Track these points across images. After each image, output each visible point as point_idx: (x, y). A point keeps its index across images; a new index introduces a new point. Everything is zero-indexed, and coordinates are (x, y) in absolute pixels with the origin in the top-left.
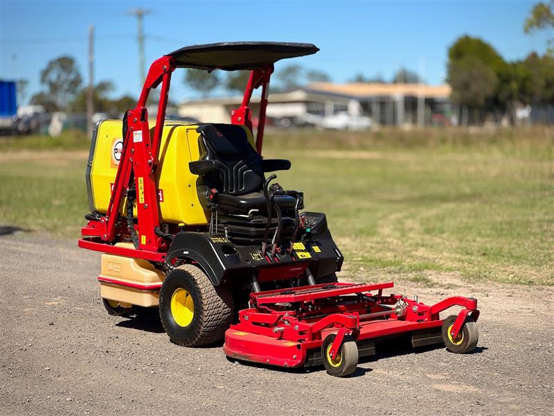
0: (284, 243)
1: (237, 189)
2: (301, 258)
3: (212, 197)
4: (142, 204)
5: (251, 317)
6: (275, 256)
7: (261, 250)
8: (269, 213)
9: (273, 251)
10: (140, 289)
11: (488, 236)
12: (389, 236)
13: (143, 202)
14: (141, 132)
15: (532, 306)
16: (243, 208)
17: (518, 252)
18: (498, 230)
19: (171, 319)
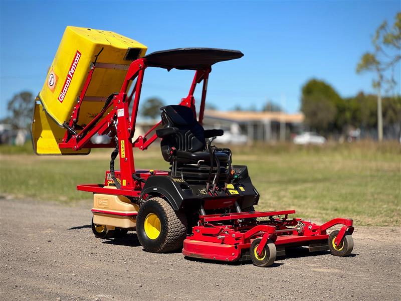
0: (221, 184)
1: (187, 150)
2: (232, 194)
3: (172, 152)
4: (123, 158)
5: (201, 230)
6: (215, 192)
7: (206, 187)
8: (212, 163)
9: (214, 189)
10: (122, 216)
11: (338, 200)
12: (269, 199)
13: (124, 157)
14: (123, 110)
15: (371, 237)
16: (194, 160)
17: (359, 209)
18: (344, 198)
19: (145, 234)
